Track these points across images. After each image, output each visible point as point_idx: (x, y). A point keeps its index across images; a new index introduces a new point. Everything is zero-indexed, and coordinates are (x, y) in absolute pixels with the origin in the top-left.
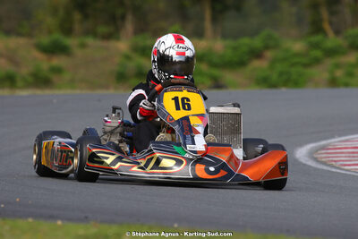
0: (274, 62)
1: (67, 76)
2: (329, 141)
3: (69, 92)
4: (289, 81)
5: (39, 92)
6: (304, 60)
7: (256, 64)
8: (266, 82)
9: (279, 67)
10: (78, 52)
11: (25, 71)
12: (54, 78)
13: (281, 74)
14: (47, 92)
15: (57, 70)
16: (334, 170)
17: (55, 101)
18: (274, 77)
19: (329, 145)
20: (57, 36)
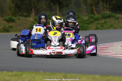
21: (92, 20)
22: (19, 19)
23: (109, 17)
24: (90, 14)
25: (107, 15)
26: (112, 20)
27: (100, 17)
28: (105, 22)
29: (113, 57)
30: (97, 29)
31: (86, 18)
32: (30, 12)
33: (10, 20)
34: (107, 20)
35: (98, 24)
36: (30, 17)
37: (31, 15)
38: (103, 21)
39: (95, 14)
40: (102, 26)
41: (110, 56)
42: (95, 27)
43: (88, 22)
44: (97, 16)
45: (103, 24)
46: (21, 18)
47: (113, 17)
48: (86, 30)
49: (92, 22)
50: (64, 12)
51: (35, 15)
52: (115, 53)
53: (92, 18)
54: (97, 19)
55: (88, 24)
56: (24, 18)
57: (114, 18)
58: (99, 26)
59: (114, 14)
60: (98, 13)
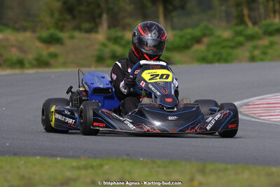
0: (210, 45)
1: (61, 59)
2: (250, 99)
3: (63, 70)
4: (220, 59)
5: (41, 70)
6: (232, 44)
7: (197, 47)
8: (204, 60)
9: (213, 49)
10: (68, 42)
11: (30, 57)
12: (52, 61)
13: (215, 54)
14: (47, 70)
15: (54, 56)
16: (253, 120)
17: (53, 76)
18: (210, 56)
19: (249, 102)
20: (52, 31)
21: (241, 39)
22: (72, 37)
25: (275, 27)
27: (260, 31)
28: (272, 44)
30: (253, 59)
31: (227, 34)
32: (97, 20)
33: (52, 40)
34: (276, 39)
35: (255, 47)
36: (97, 32)
38: (265, 42)
39: (246, 25)
40: (265, 53)
42: (247, 54)
44: (251, 29)
45: (266, 47)
46: (77, 34)
48: (226, 61)
49: (240, 44)
50: (175, 20)
51: (110, 27)
53: (239, 33)
54: (251, 38)
55: (232, 48)
56: (84, 35)
58: (256, 53)
60: (255, 23)
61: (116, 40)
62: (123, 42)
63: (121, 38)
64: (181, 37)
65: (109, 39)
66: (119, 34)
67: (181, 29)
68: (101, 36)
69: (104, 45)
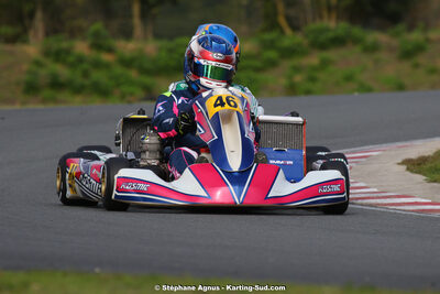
21: (272, 54)
23: (338, 42)
24: (265, 30)
25: (331, 35)
26: (351, 53)
27: (305, 42)
28: (325, 64)
29: (371, 205)
30: (292, 90)
32: (27, 22)
34: (332, 54)
35: (297, 69)
36: (25, 42)
37: (31, 33)
38: (314, 60)
39: (282, 32)
40: (313, 79)
41: (359, 201)
42: (284, 82)
43: (257, 63)
44: (290, 38)
45: (315, 69)
47: (356, 41)
49: (272, 64)
51: (47, 34)
52: (375, 190)
53: (270, 45)
54: (289, 53)
55: (258, 70)
56: (3, 47)
57: (358, 49)
58: (298, 78)
59: (357, 31)
60: (295, 28)
61: (59, 56)
62: (71, 59)
63: (68, 52)
64: (171, 51)
65: (47, 53)
66: (65, 45)
67: (171, 38)
68: (32, 49)
69: (38, 63)
